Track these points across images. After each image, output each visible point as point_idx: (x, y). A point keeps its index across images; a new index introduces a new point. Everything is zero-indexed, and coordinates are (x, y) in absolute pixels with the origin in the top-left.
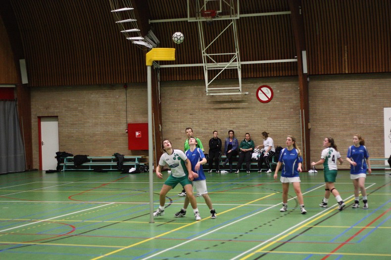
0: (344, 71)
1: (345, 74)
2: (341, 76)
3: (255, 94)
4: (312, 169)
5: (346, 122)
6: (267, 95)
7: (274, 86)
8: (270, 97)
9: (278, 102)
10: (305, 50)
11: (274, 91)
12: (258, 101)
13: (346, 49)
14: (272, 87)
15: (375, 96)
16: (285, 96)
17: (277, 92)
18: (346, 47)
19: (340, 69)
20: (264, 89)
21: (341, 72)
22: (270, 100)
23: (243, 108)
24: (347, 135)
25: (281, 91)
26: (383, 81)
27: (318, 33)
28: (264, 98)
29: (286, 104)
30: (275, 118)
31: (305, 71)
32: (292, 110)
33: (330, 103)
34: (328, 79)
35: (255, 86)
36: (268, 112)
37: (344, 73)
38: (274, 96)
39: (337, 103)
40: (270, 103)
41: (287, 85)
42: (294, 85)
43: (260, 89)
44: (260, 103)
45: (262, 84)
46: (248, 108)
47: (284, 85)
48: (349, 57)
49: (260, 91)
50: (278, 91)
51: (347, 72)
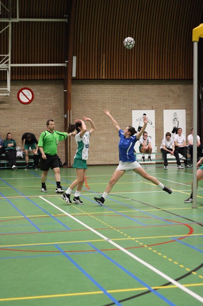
0: (101, 76)
1: (103, 79)
2: (99, 81)
3: (16, 96)
5: (99, 123)
6: (28, 97)
7: (34, 88)
8: (30, 99)
9: (38, 104)
11: (34, 93)
12: (19, 102)
13: (104, 57)
14: (32, 90)
15: (124, 100)
16: (44, 99)
17: (37, 94)
18: (104, 55)
19: (98, 75)
20: (25, 91)
21: (99, 78)
22: (30, 101)
23: (4, 109)
24: (101, 135)
25: (40, 94)
26: (132, 87)
28: (24, 100)
29: (45, 106)
30: (36, 119)
31: (74, 75)
32: (51, 111)
33: (86, 105)
34: (84, 84)
35: (16, 88)
36: (28, 113)
37: (101, 78)
38: (34, 98)
39: (92, 105)
40: (30, 104)
41: (47, 88)
42: (53, 88)
43: (21, 91)
44: (21, 104)
45: (23, 87)
46: (10, 109)
47: (44, 88)
48: (107, 65)
49: (21, 93)
50: (39, 94)
51: (104, 78)
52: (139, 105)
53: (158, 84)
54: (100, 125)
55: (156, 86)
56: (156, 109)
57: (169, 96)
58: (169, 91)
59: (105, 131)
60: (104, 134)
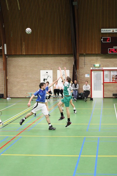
0: (23, 53)
1: (24, 55)
2: (21, 55)
4: (8, 97)
5: (23, 76)
10: (6, 43)
15: (36, 65)
18: (24, 43)
19: (21, 52)
24: (24, 82)
26: (40, 58)
27: (11, 36)
31: (6, 53)
33: (17, 68)
39: (20, 68)
48: (25, 47)
51: (24, 54)
52: (44, 67)
53: (54, 57)
54: (23, 78)
55: (53, 58)
56: (53, 69)
57: (60, 63)
58: (60, 60)
59: (26, 81)
60: (26, 82)
